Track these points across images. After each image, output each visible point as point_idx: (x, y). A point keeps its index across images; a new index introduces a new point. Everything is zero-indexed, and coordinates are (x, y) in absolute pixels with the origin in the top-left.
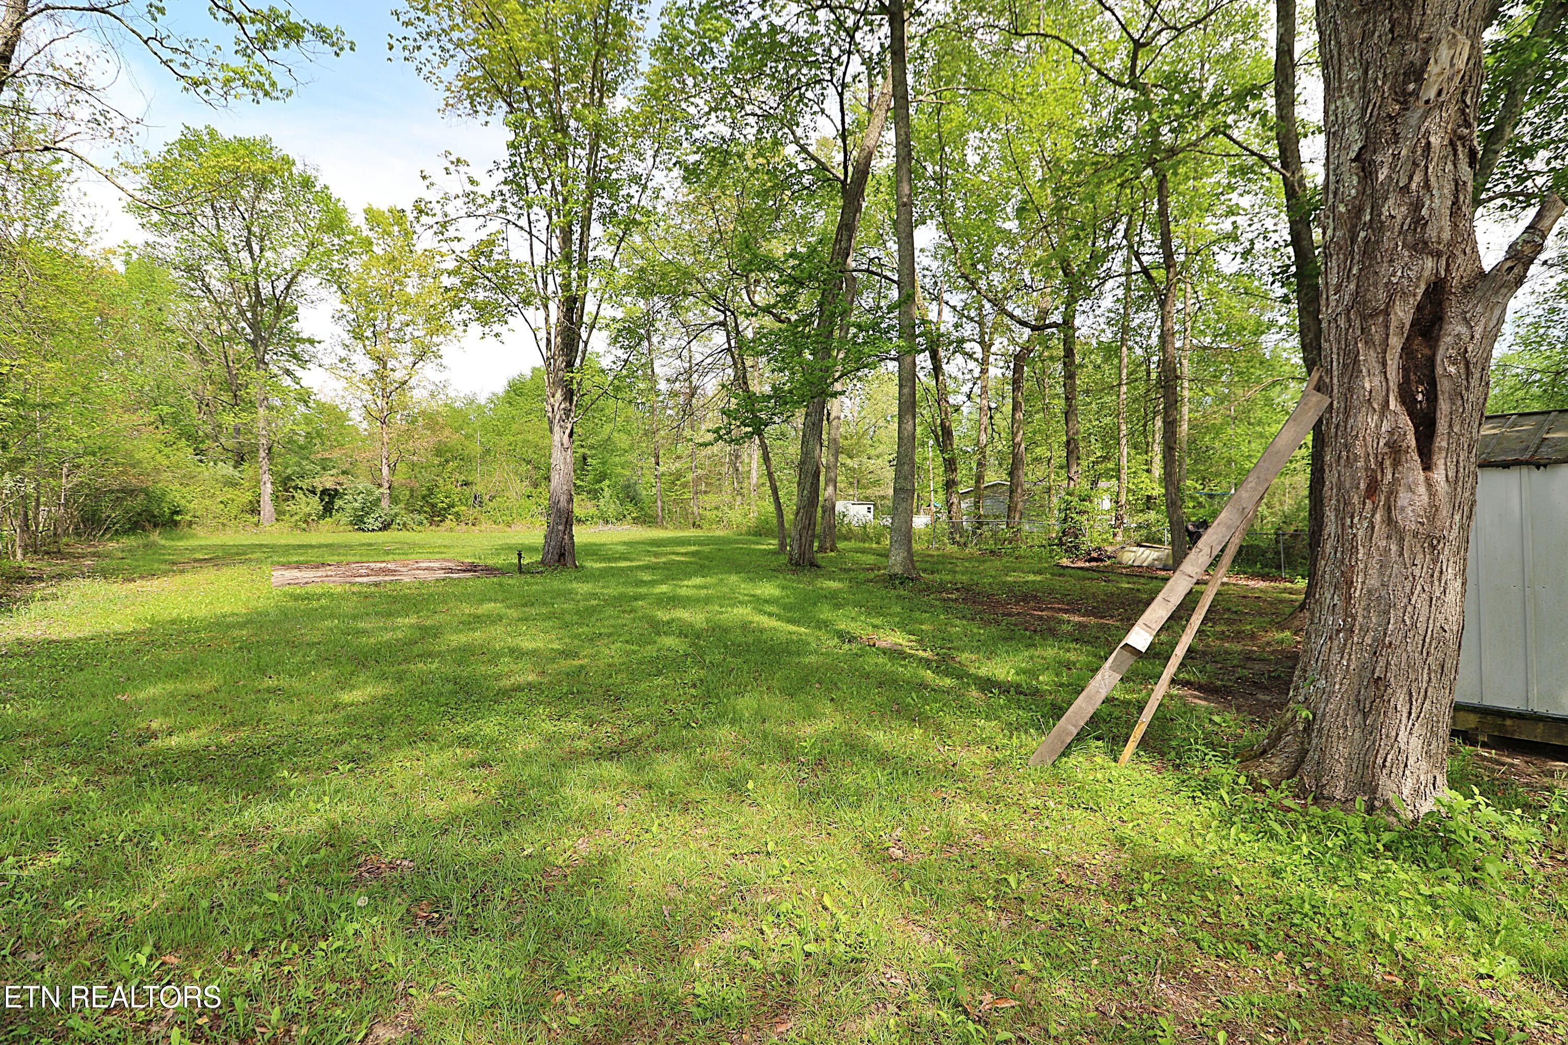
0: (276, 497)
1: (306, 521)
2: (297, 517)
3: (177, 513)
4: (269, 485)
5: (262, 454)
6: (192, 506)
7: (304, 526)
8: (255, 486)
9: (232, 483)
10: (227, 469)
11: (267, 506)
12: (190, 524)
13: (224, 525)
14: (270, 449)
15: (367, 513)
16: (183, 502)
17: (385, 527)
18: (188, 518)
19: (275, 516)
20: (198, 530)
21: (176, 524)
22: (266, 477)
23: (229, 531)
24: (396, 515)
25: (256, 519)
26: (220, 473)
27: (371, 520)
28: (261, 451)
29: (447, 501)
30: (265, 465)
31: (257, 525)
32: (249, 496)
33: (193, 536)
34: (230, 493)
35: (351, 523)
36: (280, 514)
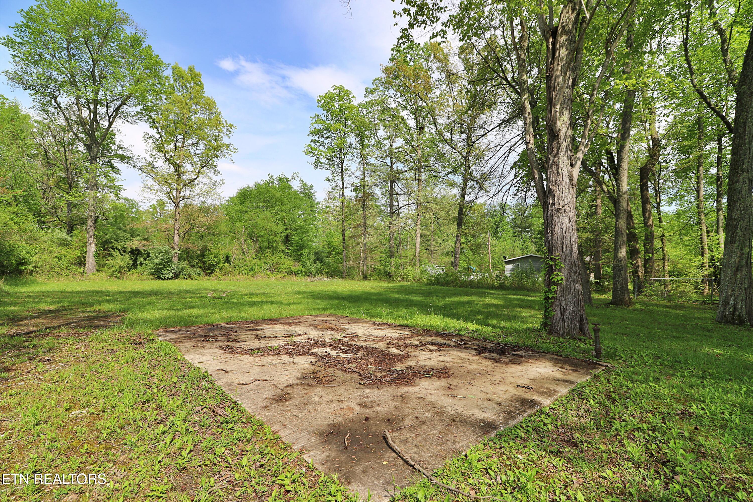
0: (97, 255)
1: (120, 272)
2: (114, 269)
3: (22, 264)
4: (93, 246)
5: (90, 223)
6: (34, 259)
7: (119, 275)
8: (83, 246)
9: (64, 244)
10: (62, 234)
11: (91, 261)
12: (31, 272)
13: (58, 273)
14: (96, 221)
15: (164, 267)
16: (28, 256)
17: (176, 276)
18: (30, 268)
19: (96, 268)
20: (38, 278)
21: (20, 272)
22: (92, 240)
23: (62, 278)
24: (183, 269)
25: (82, 270)
26: (56, 236)
27: (166, 272)
28: (89, 222)
29: (215, 259)
30: (92, 231)
31: (83, 274)
32: (78, 253)
33: (33, 282)
34: (63, 251)
35: (152, 274)
36: (100, 267)
